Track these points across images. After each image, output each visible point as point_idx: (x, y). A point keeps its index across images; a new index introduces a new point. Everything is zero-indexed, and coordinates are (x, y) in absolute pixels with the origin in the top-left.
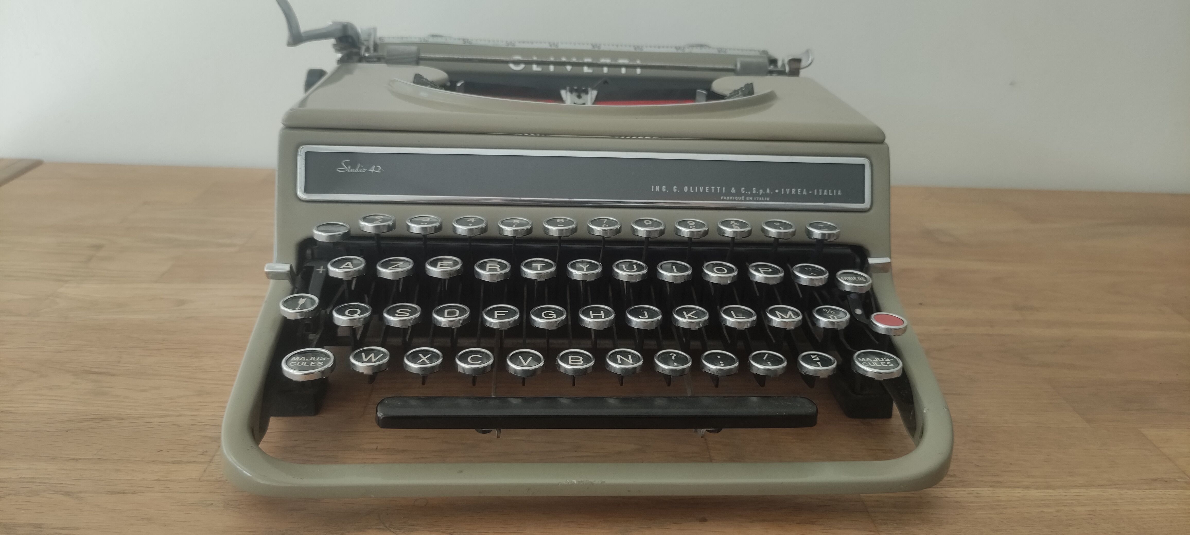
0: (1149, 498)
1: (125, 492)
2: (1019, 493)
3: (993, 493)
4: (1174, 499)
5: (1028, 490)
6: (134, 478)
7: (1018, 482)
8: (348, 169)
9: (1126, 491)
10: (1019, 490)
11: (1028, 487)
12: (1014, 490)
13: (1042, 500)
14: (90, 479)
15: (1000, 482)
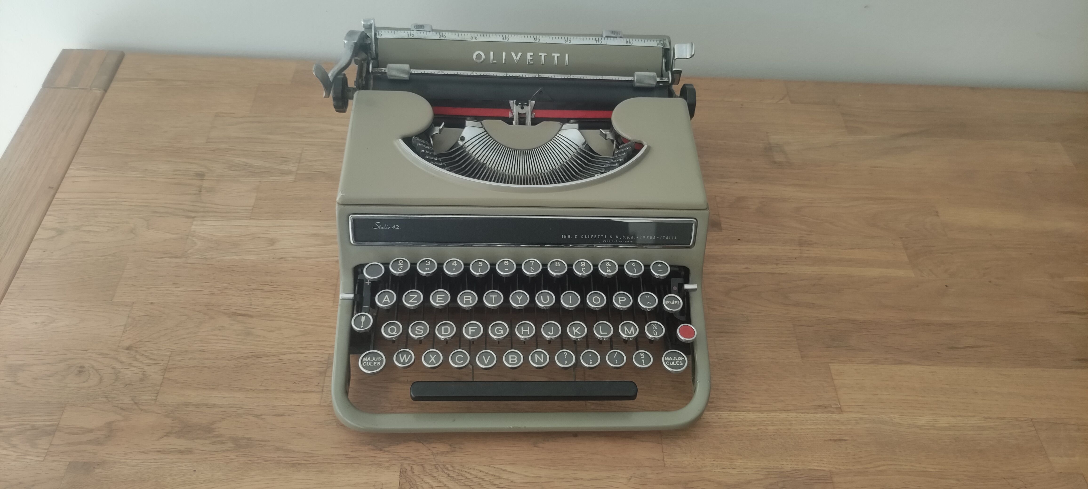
0: (810, 420)
1: (285, 414)
2: (743, 415)
3: (729, 415)
4: (824, 420)
5: (748, 413)
6: (287, 404)
7: (745, 407)
8: (380, 227)
9: (801, 414)
10: (743, 413)
11: (748, 411)
12: (740, 413)
13: (753, 421)
14: (264, 405)
15: (735, 407)
